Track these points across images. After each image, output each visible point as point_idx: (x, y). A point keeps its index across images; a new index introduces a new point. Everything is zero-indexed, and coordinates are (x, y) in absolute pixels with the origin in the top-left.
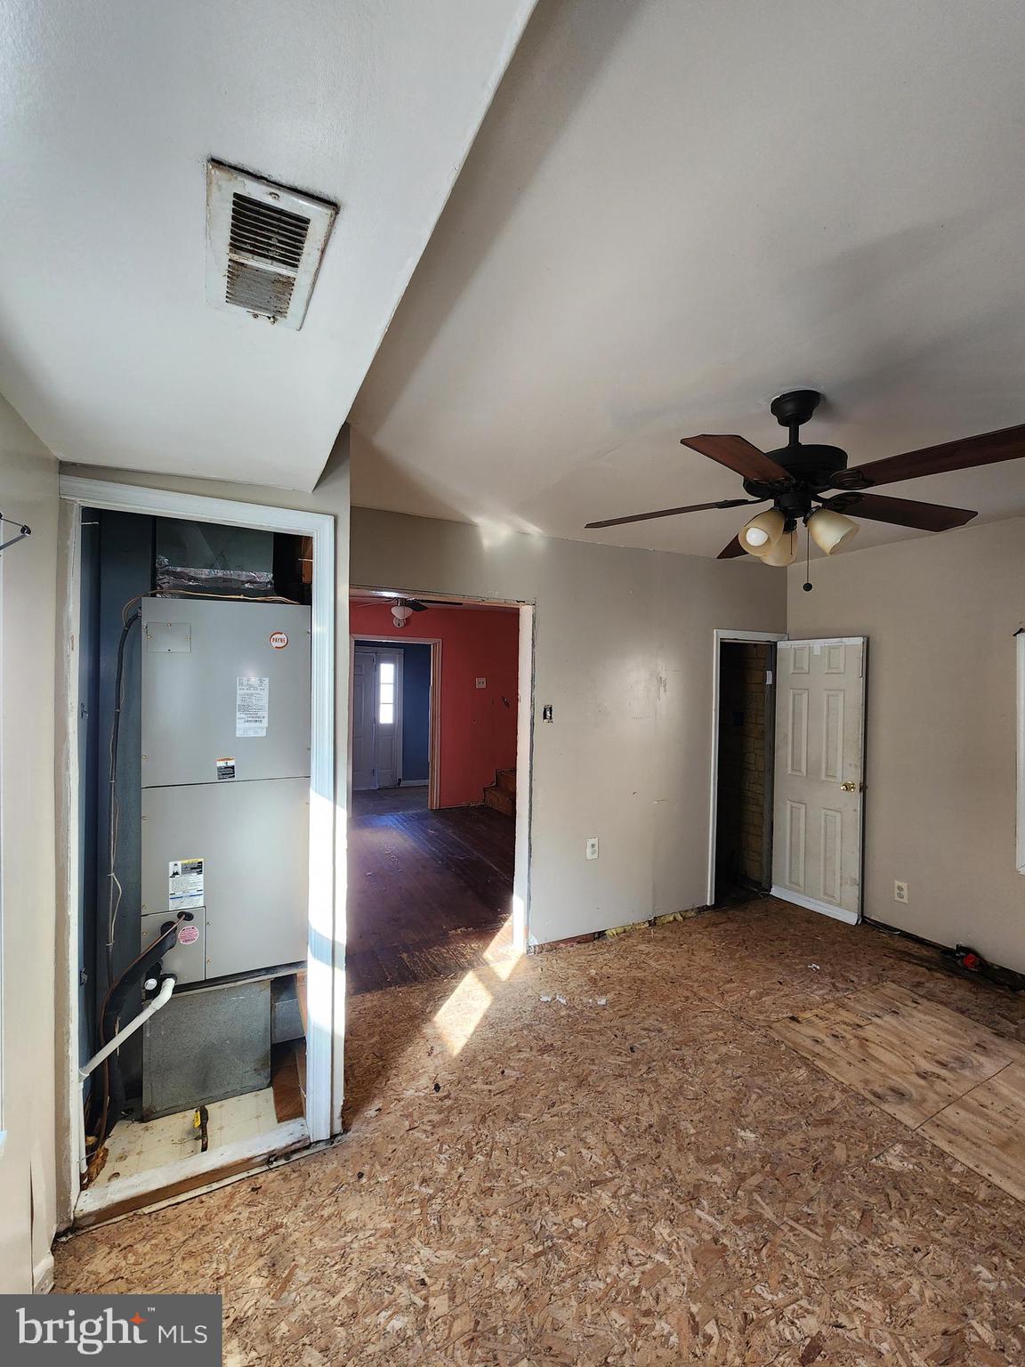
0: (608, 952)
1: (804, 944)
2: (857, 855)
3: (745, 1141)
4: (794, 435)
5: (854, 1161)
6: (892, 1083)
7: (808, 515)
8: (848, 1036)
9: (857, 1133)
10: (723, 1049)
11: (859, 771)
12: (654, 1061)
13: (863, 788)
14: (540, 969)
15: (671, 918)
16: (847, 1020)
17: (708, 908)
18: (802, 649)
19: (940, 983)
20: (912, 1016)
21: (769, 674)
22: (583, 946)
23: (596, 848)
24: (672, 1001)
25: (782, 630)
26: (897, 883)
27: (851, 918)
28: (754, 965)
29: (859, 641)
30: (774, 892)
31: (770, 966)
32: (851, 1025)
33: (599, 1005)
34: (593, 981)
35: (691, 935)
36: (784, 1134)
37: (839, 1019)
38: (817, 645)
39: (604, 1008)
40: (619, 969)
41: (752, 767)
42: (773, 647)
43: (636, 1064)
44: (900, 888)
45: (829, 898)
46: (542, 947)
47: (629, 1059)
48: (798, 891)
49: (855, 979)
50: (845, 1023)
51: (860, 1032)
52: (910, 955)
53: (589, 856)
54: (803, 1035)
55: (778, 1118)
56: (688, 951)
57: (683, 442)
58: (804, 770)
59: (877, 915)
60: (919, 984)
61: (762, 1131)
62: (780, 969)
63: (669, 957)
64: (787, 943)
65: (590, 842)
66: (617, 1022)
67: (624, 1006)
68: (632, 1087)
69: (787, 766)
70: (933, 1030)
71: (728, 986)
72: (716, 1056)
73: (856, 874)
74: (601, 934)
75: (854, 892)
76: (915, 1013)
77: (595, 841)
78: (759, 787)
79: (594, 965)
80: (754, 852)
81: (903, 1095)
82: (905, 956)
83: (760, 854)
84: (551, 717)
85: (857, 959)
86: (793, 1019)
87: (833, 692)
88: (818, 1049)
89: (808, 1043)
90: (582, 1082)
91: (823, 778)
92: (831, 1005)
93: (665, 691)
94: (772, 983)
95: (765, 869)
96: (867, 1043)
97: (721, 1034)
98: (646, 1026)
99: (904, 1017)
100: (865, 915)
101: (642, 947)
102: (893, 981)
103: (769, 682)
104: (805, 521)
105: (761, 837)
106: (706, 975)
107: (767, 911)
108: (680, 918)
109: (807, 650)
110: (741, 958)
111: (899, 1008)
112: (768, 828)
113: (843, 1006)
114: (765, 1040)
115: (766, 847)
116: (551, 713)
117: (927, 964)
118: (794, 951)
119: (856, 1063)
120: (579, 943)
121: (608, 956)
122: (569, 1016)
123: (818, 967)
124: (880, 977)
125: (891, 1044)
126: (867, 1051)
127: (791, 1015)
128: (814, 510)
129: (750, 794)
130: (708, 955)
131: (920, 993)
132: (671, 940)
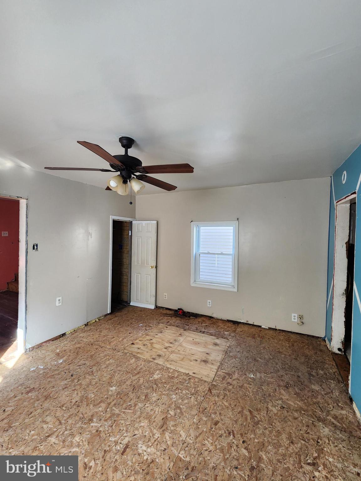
0: (66, 341)
1: (139, 319)
2: (155, 287)
3: (112, 391)
4: (126, 152)
5: (145, 382)
6: (158, 353)
7: (130, 179)
8: (148, 344)
9: (147, 373)
10: (108, 362)
11: (155, 262)
12: (81, 376)
13: (156, 267)
14: (31, 358)
15: (94, 321)
16: (148, 339)
17: (108, 314)
18: (140, 224)
19: (173, 320)
20: (165, 332)
21: (130, 232)
22: (55, 341)
23: (61, 301)
24: (91, 352)
25: (134, 218)
26: (165, 294)
27: (153, 307)
28: (122, 330)
29: (155, 222)
30: (131, 304)
31: (127, 328)
32: (149, 340)
33: (59, 363)
34: (58, 354)
35: (101, 325)
36: (125, 382)
37: (146, 339)
38: (144, 223)
39: (61, 363)
40: (70, 346)
41: (125, 263)
42: (131, 223)
43: (73, 381)
44: (165, 295)
45: (147, 302)
46: (33, 348)
47: (70, 380)
48: (138, 302)
49: (152, 325)
50: (147, 340)
51: (151, 341)
52: (167, 314)
53: (57, 304)
54: (134, 349)
55: (124, 378)
56: (99, 331)
57: (78, 142)
58: (140, 263)
59: (159, 305)
60: (168, 322)
61: (118, 385)
62: (130, 329)
63: (92, 335)
64: (133, 320)
65: (58, 299)
66: (67, 367)
67: (71, 360)
68: (70, 390)
69: (135, 262)
70: (170, 334)
71: (113, 339)
72: (105, 365)
73: (154, 294)
74: (64, 335)
75: (154, 299)
76: (166, 331)
77: (60, 298)
78: (127, 270)
79: (59, 348)
80: (126, 292)
81: (160, 356)
82: (166, 315)
83: (127, 292)
84: (37, 249)
85: (153, 319)
86: (133, 344)
87: (148, 238)
88: (139, 351)
89: (136, 350)
90: (47, 398)
91: (146, 265)
92: (144, 336)
93: (91, 237)
94: (127, 334)
95: (129, 297)
96: (153, 344)
97: (108, 357)
98: (79, 364)
99: (163, 333)
100: (157, 305)
101: (81, 335)
102: (162, 323)
103: (130, 234)
104: (130, 181)
105: (127, 286)
106: (105, 338)
107: (128, 311)
108: (97, 320)
109: (141, 224)
110: (118, 329)
111: (162, 330)
112: (130, 283)
113: (147, 335)
114: (122, 354)
115: (129, 289)
116: (37, 247)
117: (171, 316)
118: (135, 322)
119: (149, 351)
120: (52, 341)
121: (66, 342)
122: (44, 372)
123: (142, 325)
124: (159, 323)
125: (159, 342)
126: (152, 346)
127: (132, 343)
128: (132, 178)
129: (124, 273)
130: (107, 331)
131: (169, 324)
132: (93, 329)
